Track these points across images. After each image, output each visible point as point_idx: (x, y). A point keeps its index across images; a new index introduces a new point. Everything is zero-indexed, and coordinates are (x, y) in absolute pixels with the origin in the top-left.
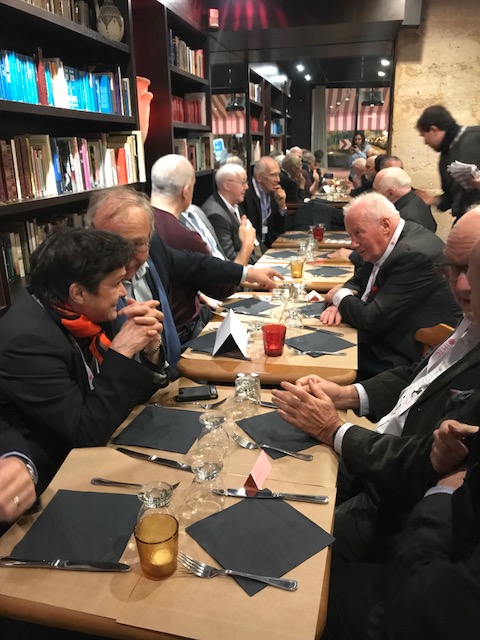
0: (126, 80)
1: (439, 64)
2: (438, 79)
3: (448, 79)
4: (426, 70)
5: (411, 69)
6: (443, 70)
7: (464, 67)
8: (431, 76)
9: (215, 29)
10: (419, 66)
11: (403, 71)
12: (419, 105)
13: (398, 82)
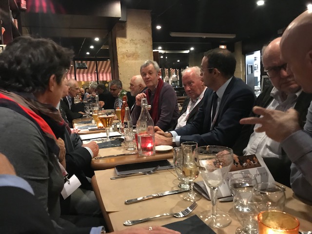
1: (134, 39)
2: (134, 45)
3: (138, 46)
4: (129, 41)
5: (123, 40)
6: (135, 42)
7: (144, 42)
8: (131, 44)
10: (126, 40)
11: (119, 41)
12: (128, 56)
13: (118, 46)
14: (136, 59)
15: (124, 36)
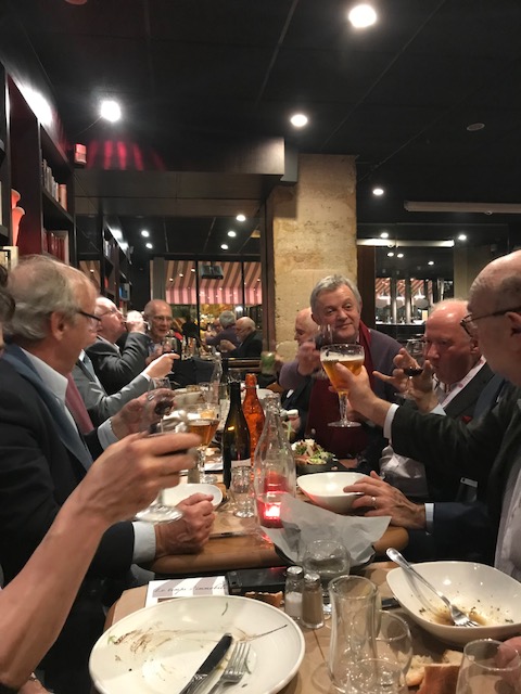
1: (314, 222)
2: (313, 235)
3: (323, 236)
4: (302, 226)
5: (288, 225)
6: (317, 227)
7: (336, 226)
8: (308, 231)
10: (295, 223)
11: (280, 227)
12: (300, 259)
13: (276, 237)
14: (316, 265)
15: (292, 214)
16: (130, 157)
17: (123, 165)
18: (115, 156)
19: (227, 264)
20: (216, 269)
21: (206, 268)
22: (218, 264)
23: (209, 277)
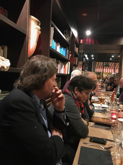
0: (68, 50)
9: (81, 44)
16: (91, 42)
17: (90, 43)
18: (88, 42)
19: (111, 63)
20: (108, 64)
21: (106, 64)
22: (109, 63)
23: (106, 66)
